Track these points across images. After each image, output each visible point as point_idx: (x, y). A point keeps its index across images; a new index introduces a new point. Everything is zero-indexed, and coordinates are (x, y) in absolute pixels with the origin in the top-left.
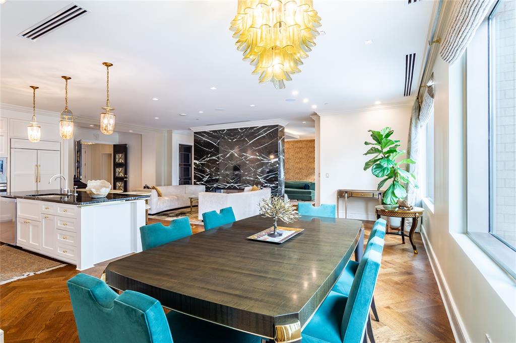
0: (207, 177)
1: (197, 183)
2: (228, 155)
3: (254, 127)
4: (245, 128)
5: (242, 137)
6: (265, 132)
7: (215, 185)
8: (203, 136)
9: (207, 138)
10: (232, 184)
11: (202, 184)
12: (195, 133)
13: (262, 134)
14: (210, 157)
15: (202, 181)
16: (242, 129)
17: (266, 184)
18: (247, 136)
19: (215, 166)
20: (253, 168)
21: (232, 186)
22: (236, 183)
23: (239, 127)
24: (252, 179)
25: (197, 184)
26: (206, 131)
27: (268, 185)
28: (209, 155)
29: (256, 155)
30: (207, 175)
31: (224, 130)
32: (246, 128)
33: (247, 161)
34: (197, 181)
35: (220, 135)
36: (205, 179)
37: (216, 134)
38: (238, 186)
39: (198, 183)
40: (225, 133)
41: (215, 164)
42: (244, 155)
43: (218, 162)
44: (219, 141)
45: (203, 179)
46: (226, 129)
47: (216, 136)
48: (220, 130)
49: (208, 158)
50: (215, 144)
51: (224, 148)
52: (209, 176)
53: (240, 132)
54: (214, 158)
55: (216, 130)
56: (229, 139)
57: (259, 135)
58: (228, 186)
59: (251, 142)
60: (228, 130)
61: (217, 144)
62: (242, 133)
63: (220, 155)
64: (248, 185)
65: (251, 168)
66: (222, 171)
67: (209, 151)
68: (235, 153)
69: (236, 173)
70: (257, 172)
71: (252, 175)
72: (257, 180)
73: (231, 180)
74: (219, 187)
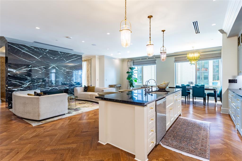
0: (28, 83)
2: (50, 68)
3: (70, 54)
4: (63, 52)
5: (61, 57)
6: (76, 57)
9: (26, 51)
10: (54, 87)
11: (21, 90)
13: (74, 59)
15: (22, 87)
16: (61, 52)
17: (76, 86)
18: (65, 58)
19: (37, 75)
21: (54, 88)
22: (57, 86)
23: (59, 51)
24: (68, 83)
25: (14, 91)
26: (26, 45)
27: (78, 85)
28: (30, 66)
31: (46, 50)
32: (64, 53)
33: (65, 72)
34: (13, 88)
35: (42, 52)
37: (38, 50)
38: (58, 88)
39: (16, 89)
40: (47, 52)
41: (38, 74)
42: (63, 69)
43: (40, 72)
44: (41, 56)
45: (23, 86)
46: (48, 49)
47: (38, 52)
48: (43, 49)
49: (30, 68)
50: (37, 58)
51: (46, 62)
52: (30, 82)
53: (60, 54)
54: (37, 68)
55: (38, 48)
56: (51, 56)
57: (72, 58)
58: (50, 89)
59: (68, 62)
60: (50, 50)
61: (39, 58)
62: (61, 55)
63: (42, 67)
64: (66, 87)
65: (68, 77)
66: (45, 79)
67: (31, 62)
68: (56, 67)
69: (57, 80)
70: (71, 79)
71: (68, 81)
72: (71, 83)
73: (53, 85)
74: (42, 90)
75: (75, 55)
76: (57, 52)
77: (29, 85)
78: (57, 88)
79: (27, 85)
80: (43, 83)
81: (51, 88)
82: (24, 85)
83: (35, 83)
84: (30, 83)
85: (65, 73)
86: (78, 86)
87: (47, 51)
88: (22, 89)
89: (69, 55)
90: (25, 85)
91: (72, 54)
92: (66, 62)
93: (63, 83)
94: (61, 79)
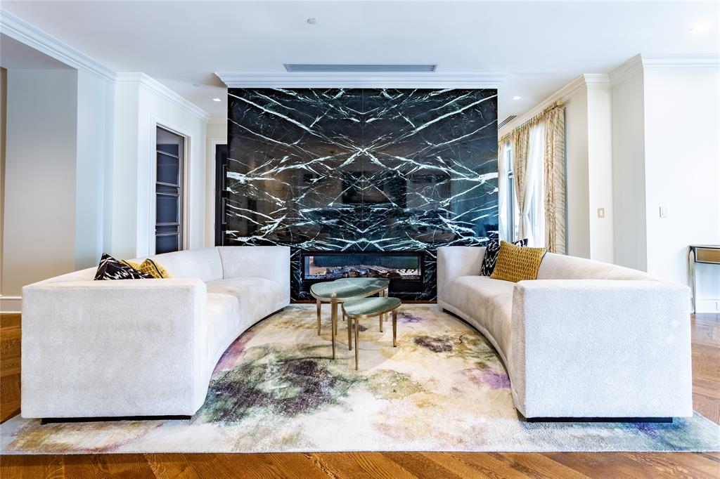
0: (278, 221)
1: (240, 239)
2: (349, 160)
3: (431, 90)
4: (402, 90)
5: (394, 112)
6: (462, 104)
7: (304, 245)
8: (263, 103)
9: (275, 108)
10: (363, 240)
11: (258, 243)
12: (230, 90)
13: (454, 109)
14: (287, 163)
15: (261, 234)
16: (391, 91)
17: (465, 238)
18: (408, 113)
19: (305, 191)
20: (427, 195)
21: (363, 244)
22: (375, 236)
23: (385, 87)
24: (423, 224)
25: (240, 244)
26: (274, 87)
27: (472, 238)
28: (285, 159)
29: (438, 163)
30: (276, 216)
31: (335, 91)
32: (407, 91)
33: (408, 177)
34: (239, 235)
35: (321, 102)
36: (269, 229)
37: (308, 99)
38: (378, 243)
39: (245, 239)
40: (338, 99)
41: (307, 185)
42: (400, 162)
43: (315, 180)
44: (318, 119)
45: (263, 228)
46: (341, 86)
47: (309, 104)
48: (323, 90)
49: (281, 165)
50: (307, 129)
51: (335, 140)
52: (284, 217)
53: (387, 100)
54: (303, 166)
55: (308, 89)
56: (351, 114)
57: (445, 111)
58: (348, 246)
59: (422, 128)
60: (348, 91)
61: (311, 129)
62: (394, 102)
63: (322, 159)
64: (413, 240)
65: (423, 197)
66: (331, 204)
67: (285, 146)
68: (372, 156)
69: (376, 209)
70: (440, 206)
71: (425, 214)
72: (438, 226)
73: (358, 230)
74: (319, 248)
75: (458, 92)
76: (377, 91)
77: (279, 225)
78: (377, 245)
79: (276, 225)
80: (325, 222)
81: (354, 242)
82: (266, 227)
83: (297, 221)
84: (284, 221)
86: (475, 242)
87: (341, 94)
88: (260, 238)
89: (431, 98)
90: (270, 226)
91: (441, 92)
92: (414, 132)
93: (401, 222)
94: (394, 204)
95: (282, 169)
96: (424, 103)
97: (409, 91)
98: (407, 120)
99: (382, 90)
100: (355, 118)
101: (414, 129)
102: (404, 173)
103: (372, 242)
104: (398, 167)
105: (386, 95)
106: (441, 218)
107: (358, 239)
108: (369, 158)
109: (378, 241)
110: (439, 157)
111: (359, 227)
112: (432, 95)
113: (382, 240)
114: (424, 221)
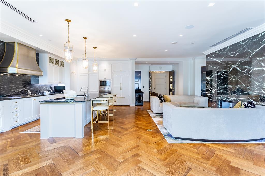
0: (214, 90)
1: (208, 95)
2: (231, 70)
3: (259, 34)
4: (247, 39)
5: (244, 49)
7: (220, 98)
8: (212, 57)
9: (214, 58)
10: (234, 98)
12: (207, 56)
16: (243, 41)
18: (250, 47)
19: (220, 81)
20: (257, 81)
21: (234, 99)
22: (238, 97)
26: (214, 52)
28: (216, 72)
29: (262, 67)
31: (228, 47)
35: (223, 52)
37: (221, 53)
38: (238, 99)
40: (228, 50)
41: (220, 79)
42: (247, 68)
43: (222, 78)
44: (223, 58)
45: (212, 92)
46: (228, 45)
48: (224, 48)
51: (227, 64)
52: (216, 89)
53: (242, 45)
54: (219, 74)
58: (230, 99)
59: (255, 52)
60: (230, 46)
61: (221, 62)
62: (244, 45)
63: (224, 71)
65: (255, 82)
66: (226, 85)
67: (216, 68)
68: (237, 68)
69: (238, 87)
70: (262, 86)
71: (256, 89)
72: (261, 95)
73: (233, 94)
74: (223, 99)
79: (214, 91)
80: (224, 91)
81: (231, 98)
83: (218, 91)
85: (250, 75)
88: (211, 95)
89: (259, 37)
91: (264, 33)
92: (252, 55)
93: (246, 92)
94: (244, 85)
95: (215, 75)
96: (257, 41)
97: (250, 38)
98: (249, 50)
99: (240, 42)
100: (232, 55)
101: (252, 54)
102: (248, 72)
103: (237, 99)
104: (246, 70)
105: (242, 43)
106: (263, 91)
107: (233, 97)
108: (236, 68)
109: (239, 99)
110: (262, 64)
111: (233, 93)
112: (260, 36)
113: (240, 99)
114: (256, 92)
